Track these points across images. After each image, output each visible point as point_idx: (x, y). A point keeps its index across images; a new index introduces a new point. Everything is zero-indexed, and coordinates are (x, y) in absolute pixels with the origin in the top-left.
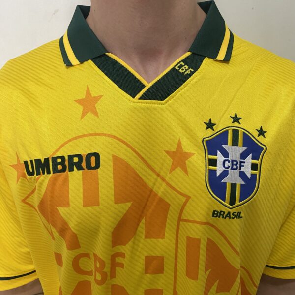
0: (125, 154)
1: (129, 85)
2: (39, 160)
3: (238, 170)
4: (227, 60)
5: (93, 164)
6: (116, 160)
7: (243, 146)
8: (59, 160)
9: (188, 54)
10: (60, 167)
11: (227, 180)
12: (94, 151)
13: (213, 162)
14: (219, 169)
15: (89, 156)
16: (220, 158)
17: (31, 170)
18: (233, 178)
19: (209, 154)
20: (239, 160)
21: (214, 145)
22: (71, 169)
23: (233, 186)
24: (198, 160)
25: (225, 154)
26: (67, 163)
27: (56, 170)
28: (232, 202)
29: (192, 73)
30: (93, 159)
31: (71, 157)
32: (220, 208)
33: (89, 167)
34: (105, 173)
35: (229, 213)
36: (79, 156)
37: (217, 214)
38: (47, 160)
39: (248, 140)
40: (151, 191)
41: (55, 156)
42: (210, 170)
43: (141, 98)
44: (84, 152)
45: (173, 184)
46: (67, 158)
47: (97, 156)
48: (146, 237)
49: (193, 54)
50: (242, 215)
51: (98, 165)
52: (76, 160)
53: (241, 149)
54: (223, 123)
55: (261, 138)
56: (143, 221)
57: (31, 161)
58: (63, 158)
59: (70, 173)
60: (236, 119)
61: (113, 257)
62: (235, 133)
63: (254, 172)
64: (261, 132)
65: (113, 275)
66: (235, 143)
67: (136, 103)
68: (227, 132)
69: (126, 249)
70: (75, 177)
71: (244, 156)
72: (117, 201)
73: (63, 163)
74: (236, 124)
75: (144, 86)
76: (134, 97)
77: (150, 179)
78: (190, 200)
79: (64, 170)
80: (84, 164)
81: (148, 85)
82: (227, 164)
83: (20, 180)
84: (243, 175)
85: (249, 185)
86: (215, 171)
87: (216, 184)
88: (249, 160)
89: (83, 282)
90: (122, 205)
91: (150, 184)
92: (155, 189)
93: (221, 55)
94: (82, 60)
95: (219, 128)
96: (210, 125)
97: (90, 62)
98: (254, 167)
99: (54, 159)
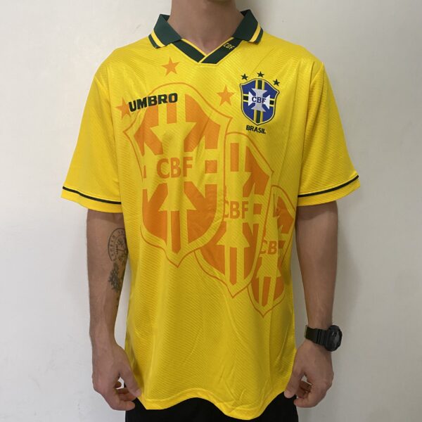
0: (192, 93)
1: (196, 56)
2: (140, 100)
3: (261, 104)
4: (257, 42)
5: (173, 99)
6: (187, 96)
7: (265, 89)
8: (152, 99)
9: (232, 38)
10: (153, 103)
11: (255, 109)
12: (173, 93)
13: (246, 98)
14: (250, 102)
15: (171, 95)
16: (250, 95)
17: (133, 107)
18: (258, 107)
19: (244, 93)
20: (262, 97)
21: (247, 88)
22: (160, 103)
23: (259, 112)
24: (237, 98)
25: (254, 94)
26: (157, 100)
27: (150, 105)
28: (258, 121)
29: (233, 48)
30: (173, 97)
31: (160, 96)
32: (251, 124)
33: (171, 101)
34: (181, 105)
35: (256, 128)
36: (165, 96)
37: (249, 128)
38: (145, 99)
39: (267, 86)
40: (209, 118)
41: (150, 96)
42: (244, 102)
43: (203, 62)
44: (168, 94)
45: (222, 112)
46: (157, 97)
47: (176, 95)
48: (206, 148)
49: (235, 38)
50: (265, 131)
51: (176, 100)
52: (163, 98)
53: (263, 91)
54: (253, 76)
55: (276, 86)
56: (204, 137)
57: (134, 102)
58: (155, 97)
59: (159, 105)
60: (261, 75)
61: (185, 159)
62: (260, 82)
63: (272, 105)
64: (276, 83)
65: (185, 175)
66: (260, 87)
67: (200, 65)
68: (255, 81)
69: (192, 154)
70: (163, 107)
71: (265, 95)
72: (188, 120)
73: (155, 100)
74: (260, 77)
75: (204, 56)
76: (198, 62)
77: (208, 111)
78: (232, 120)
79: (155, 104)
80: (167, 100)
81: (206, 56)
82: (254, 99)
83: (125, 116)
84: (264, 106)
85: (269, 113)
86: (247, 103)
87: (248, 110)
88: (268, 99)
89: (162, 185)
90: (189, 123)
91: (208, 115)
92: (211, 118)
93: (254, 38)
94: (166, 44)
95: (250, 79)
96: (245, 77)
97: (172, 44)
98: (272, 103)
99: (150, 98)
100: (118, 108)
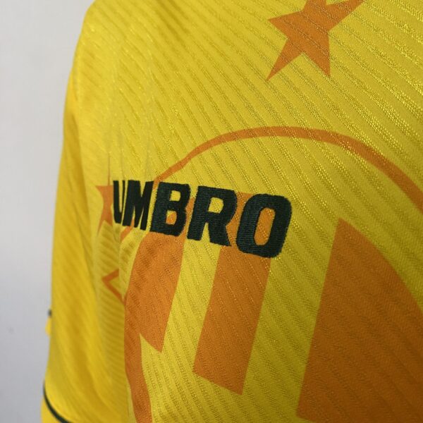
5: (262, 235)
10: (171, 217)
26: (189, 209)
30: (267, 218)
31: (206, 193)
33: (246, 243)
41: (169, 180)
46: (193, 194)
47: (282, 207)
52: (216, 206)
57: (124, 182)
58: (184, 190)
59: (189, 244)
79: (175, 230)
83: (102, 228)
99: (166, 189)
100: (100, 188)
